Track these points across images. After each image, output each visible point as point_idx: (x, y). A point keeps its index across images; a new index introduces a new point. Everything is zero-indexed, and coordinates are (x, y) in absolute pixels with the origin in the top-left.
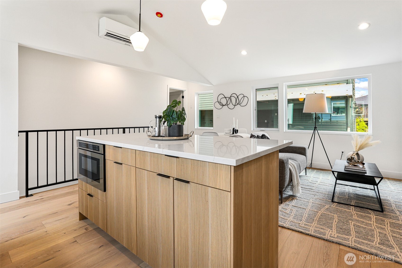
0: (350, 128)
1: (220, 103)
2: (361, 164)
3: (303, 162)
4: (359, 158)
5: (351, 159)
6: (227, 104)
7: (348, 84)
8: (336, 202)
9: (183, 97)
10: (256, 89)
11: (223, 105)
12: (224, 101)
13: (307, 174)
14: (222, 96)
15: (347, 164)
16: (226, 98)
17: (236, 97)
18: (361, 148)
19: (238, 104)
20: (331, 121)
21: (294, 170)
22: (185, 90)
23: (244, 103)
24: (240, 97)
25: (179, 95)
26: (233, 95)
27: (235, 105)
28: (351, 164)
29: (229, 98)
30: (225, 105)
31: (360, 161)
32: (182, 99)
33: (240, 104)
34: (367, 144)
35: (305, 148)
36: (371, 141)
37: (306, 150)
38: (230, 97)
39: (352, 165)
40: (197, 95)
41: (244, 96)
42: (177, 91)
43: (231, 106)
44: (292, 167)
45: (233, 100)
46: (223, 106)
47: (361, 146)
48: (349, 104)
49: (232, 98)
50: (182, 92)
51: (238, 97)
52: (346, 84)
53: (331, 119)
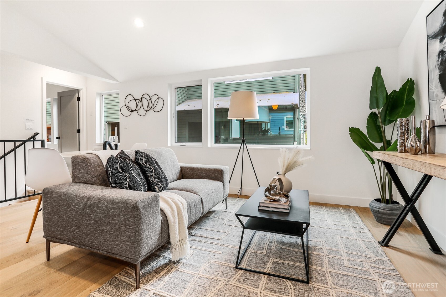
0: (296, 142)
1: (128, 107)
2: (283, 197)
3: (215, 193)
4: (282, 186)
5: (270, 189)
6: (136, 110)
7: (295, 92)
8: (242, 269)
9: (79, 99)
10: (175, 88)
11: (131, 110)
12: (133, 105)
13: (228, 208)
14: (130, 98)
15: (263, 199)
16: (136, 100)
17: (148, 99)
18: (289, 169)
19: (151, 109)
20: (280, 135)
21: (174, 217)
22: (82, 89)
23: (158, 108)
24: (154, 99)
25: (73, 95)
26: (144, 96)
27: (147, 111)
28: (269, 199)
29: (140, 100)
30: (135, 110)
31: (282, 192)
32: (77, 102)
33: (153, 109)
34: (296, 162)
35: (222, 171)
36: (301, 158)
37: (223, 173)
38: (141, 98)
39: (271, 200)
40: (101, 97)
41: (158, 98)
42: (72, 90)
43: (142, 112)
44: (171, 208)
45: (145, 102)
46: (131, 112)
47: (288, 166)
48: (296, 115)
49: (144, 100)
50: (77, 92)
51: (151, 99)
52: (293, 92)
53: (280, 132)
